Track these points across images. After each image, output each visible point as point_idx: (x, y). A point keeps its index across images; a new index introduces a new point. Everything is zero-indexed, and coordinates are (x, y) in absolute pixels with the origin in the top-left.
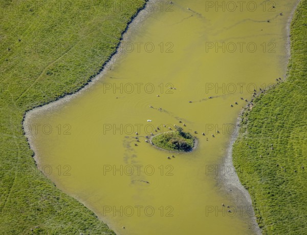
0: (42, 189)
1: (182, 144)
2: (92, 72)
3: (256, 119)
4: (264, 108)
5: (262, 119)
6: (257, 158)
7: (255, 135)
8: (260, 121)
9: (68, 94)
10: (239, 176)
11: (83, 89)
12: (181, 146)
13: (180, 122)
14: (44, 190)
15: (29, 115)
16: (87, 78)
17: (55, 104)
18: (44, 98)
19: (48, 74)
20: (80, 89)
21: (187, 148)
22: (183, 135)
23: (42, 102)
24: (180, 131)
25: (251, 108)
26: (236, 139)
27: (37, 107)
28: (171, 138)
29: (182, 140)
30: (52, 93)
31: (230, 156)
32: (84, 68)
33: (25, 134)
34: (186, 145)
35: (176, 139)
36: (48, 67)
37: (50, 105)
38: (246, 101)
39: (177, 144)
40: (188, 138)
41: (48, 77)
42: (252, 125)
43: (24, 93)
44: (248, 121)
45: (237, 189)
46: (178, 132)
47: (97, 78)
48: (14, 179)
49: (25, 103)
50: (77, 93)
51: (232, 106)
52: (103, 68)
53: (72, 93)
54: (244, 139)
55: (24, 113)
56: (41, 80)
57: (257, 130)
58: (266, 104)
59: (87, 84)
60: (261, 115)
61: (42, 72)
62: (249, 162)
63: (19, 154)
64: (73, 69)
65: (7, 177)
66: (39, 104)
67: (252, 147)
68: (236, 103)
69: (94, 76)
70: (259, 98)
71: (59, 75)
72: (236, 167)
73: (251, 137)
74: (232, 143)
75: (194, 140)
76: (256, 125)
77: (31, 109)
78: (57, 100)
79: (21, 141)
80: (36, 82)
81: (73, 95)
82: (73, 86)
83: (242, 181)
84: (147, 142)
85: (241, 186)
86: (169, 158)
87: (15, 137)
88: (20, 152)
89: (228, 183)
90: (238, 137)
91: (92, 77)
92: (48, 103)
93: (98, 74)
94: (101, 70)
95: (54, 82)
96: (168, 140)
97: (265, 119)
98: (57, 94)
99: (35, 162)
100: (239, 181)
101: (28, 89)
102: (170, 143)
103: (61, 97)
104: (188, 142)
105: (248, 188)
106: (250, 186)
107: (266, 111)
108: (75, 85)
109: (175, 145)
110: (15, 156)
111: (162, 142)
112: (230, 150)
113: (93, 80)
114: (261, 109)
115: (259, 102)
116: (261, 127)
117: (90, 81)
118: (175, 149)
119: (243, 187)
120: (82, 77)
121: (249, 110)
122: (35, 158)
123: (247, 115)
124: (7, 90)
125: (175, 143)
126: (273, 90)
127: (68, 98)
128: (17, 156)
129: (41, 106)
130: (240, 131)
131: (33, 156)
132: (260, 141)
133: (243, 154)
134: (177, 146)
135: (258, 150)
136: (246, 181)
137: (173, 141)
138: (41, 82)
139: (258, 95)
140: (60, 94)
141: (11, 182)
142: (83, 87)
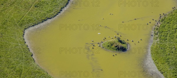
0: (40, 75)
1: (121, 47)
2: (62, 5)
3: (163, 31)
4: (167, 25)
5: (167, 32)
6: (166, 55)
7: (163, 41)
8: (165, 33)
9: (49, 18)
10: (156, 65)
11: (58, 15)
12: (120, 48)
13: (118, 34)
14: (41, 76)
15: (26, 32)
16: (59, 9)
17: (42, 24)
18: (35, 21)
19: (35, 7)
20: (56, 15)
21: (124, 50)
22: (121, 41)
23: (34, 24)
24: (119, 39)
25: (159, 25)
26: (152, 44)
27: (31, 26)
28: (114, 44)
29: (120, 45)
30: (39, 18)
31: (150, 54)
32: (57, 3)
33: (25, 43)
34: (123, 48)
35: (117, 44)
36: (36, 2)
38: (156, 21)
39: (118, 47)
40: (124, 43)
41: (36, 8)
42: (161, 35)
43: (23, 18)
44: (158, 33)
46: (117, 40)
47: (65, 9)
48: (22, 70)
49: (24, 25)
50: (54, 18)
51: (148, 24)
52: (68, 3)
53: (51, 18)
54: (157, 43)
55: (24, 30)
56: (32, 10)
57: (164, 38)
58: (168, 23)
59: (60, 12)
60: (165, 29)
61: (32, 5)
62: (161, 57)
63: (24, 55)
64: (50, 4)
65: (18, 69)
66: (32, 25)
67: (162, 48)
68: (150, 22)
69: (64, 8)
70: (163, 19)
71: (42, 7)
72: (154, 60)
73: (161, 42)
74: (150, 46)
75: (127, 45)
76: (164, 35)
77: (28, 28)
78: (43, 22)
79: (24, 47)
80: (29, 11)
81: (52, 19)
82: (51, 13)
83: (159, 69)
84: (99, 46)
85: (158, 71)
86: (113, 55)
87: (20, 45)
88: (24, 53)
89: (151, 70)
90: (153, 42)
91: (62, 8)
92: (37, 24)
93: (66, 6)
94: (67, 4)
95: (40, 11)
96: (112, 45)
97: (169, 32)
98: (43, 19)
99: (34, 59)
100: (157, 68)
101: (25, 16)
102: (113, 46)
103: (45, 20)
104: (124, 45)
105: (163, 73)
106: (164, 71)
107: (169, 27)
108: (53, 13)
109: (116, 48)
110: (21, 56)
111: (108, 46)
112: (149, 50)
113: (63, 10)
114: (165, 25)
115: (164, 21)
116: (166, 36)
117: (61, 10)
118: (116, 50)
119: (160, 72)
120: (56, 8)
121: (158, 26)
122: (34, 57)
123: (157, 29)
124: (12, 17)
125: (116, 46)
126: (171, 14)
127: (49, 21)
128: (23, 56)
129: (33, 26)
130: (154, 39)
131: (32, 56)
132: (167, 45)
133: (157, 53)
134: (117, 48)
135: (166, 50)
136: (161, 68)
137: (115, 45)
138: (32, 12)
139: (163, 17)
140: (44, 19)
141: (21, 72)
142: (57, 14)
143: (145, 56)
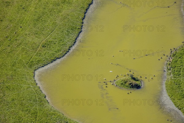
0: (56, 117)
1: (135, 85)
2: (69, 44)
3: (176, 66)
4: (179, 60)
5: (179, 67)
6: (182, 90)
7: (177, 76)
8: (178, 68)
9: (58, 58)
10: (173, 102)
11: (66, 55)
12: (135, 86)
13: (130, 71)
14: (57, 117)
15: (37, 73)
16: (68, 48)
17: (51, 65)
18: (44, 62)
19: (43, 47)
20: (65, 55)
21: (138, 87)
22: (134, 79)
23: (43, 64)
24: (132, 76)
25: (171, 60)
26: (166, 80)
27: (41, 67)
28: (127, 81)
29: (134, 82)
30: (48, 58)
31: (165, 90)
32: (64, 42)
33: (37, 84)
34: (137, 85)
35: (131, 81)
36: (42, 42)
37: (49, 66)
38: (167, 56)
39: (132, 84)
40: (137, 81)
41: (44, 49)
42: (174, 70)
43: (31, 59)
44: (171, 68)
45: (174, 110)
46: (130, 77)
47: (74, 47)
48: (37, 112)
49: (33, 65)
50: (63, 57)
51: (159, 60)
52: (76, 41)
53: (60, 58)
54: (171, 79)
55: (34, 71)
56: (40, 51)
57: (178, 73)
58: (180, 57)
59: (68, 52)
60: (178, 64)
61: (39, 45)
62: (177, 93)
63: (37, 97)
64: (58, 43)
65: (32, 111)
66: (42, 65)
67: (177, 84)
68: (161, 58)
69: (72, 46)
70: (175, 54)
71: (50, 47)
72: (170, 96)
73: (175, 78)
74: (164, 82)
75: (141, 82)
76: (177, 70)
77: (38, 69)
78: (52, 62)
79: (36, 89)
80: (37, 52)
81: (61, 58)
82: (60, 53)
83: (176, 105)
84: (113, 84)
85: (176, 107)
86: (128, 93)
87: (32, 86)
88: (37, 95)
89: (168, 107)
90: (167, 78)
91: (70, 47)
92: (47, 65)
93: (73, 45)
94: (75, 43)
95: (48, 51)
96: (125, 83)
97: (181, 67)
98: (52, 59)
99: (47, 101)
100: (174, 105)
101: (33, 57)
102: (127, 84)
103: (54, 60)
104: (137, 83)
105: (181, 109)
106: (181, 108)
107: (181, 61)
108: (61, 52)
109: (130, 85)
110: (34, 98)
111: (122, 84)
112: (164, 86)
113: (72, 49)
114: (177, 60)
115: (175, 56)
116: (180, 71)
117: (70, 50)
118: (130, 87)
119: (177, 108)
120: (64, 48)
121: (170, 61)
122: (47, 98)
123: (169, 64)
124: (20, 58)
125: (130, 84)
126: (182, 49)
127: (58, 61)
128: (36, 98)
129: (43, 66)
130: (167, 75)
131: (45, 97)
132: (181, 80)
133: (172, 88)
134: (132, 86)
135: (181, 85)
136: (178, 104)
137: (129, 83)
138: (40, 52)
139: (174, 52)
140: (53, 59)
141: (36, 114)
142: (66, 54)
143: (161, 93)
